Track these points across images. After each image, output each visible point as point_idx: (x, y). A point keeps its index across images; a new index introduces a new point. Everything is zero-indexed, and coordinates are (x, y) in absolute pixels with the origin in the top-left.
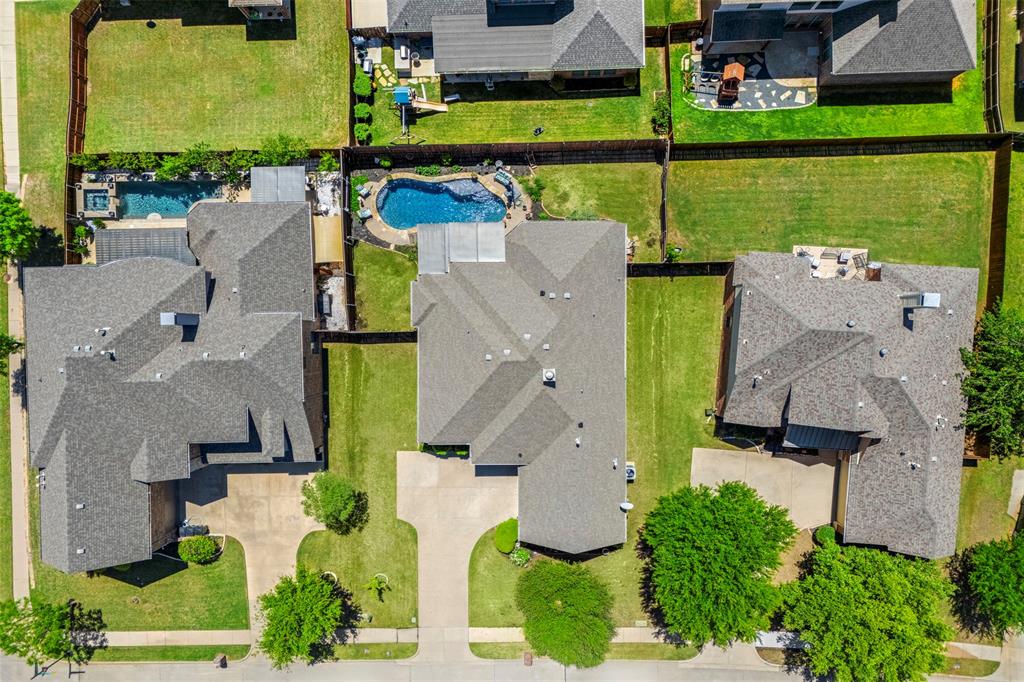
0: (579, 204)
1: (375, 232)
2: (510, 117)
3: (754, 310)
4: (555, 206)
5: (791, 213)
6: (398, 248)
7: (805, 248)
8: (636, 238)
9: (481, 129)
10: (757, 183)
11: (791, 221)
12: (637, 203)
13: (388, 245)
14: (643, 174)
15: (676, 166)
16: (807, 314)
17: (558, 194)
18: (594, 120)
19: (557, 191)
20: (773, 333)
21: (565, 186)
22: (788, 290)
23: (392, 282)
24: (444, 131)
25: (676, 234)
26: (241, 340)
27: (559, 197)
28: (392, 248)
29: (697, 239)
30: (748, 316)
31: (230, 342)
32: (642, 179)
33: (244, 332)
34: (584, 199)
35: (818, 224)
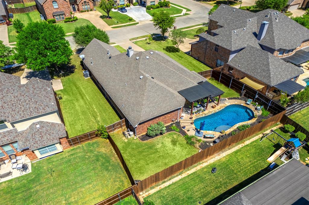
0: (164, 142)
1: (239, 101)
2: (235, 172)
3: (48, 97)
4: (175, 137)
5: (37, 191)
7: (24, 173)
8: (126, 140)
10: (65, 200)
11: (35, 187)
12: (134, 156)
13: (229, 99)
14: (141, 173)
15: (124, 187)
16: (16, 95)
17: (178, 143)
18: (190, 193)
19: (180, 144)
21: (178, 148)
22: (30, 108)
25: (106, 151)
27: (177, 141)
28: (227, 99)
29: (93, 153)
32: (140, 170)
34: (164, 146)
35: (15, 192)
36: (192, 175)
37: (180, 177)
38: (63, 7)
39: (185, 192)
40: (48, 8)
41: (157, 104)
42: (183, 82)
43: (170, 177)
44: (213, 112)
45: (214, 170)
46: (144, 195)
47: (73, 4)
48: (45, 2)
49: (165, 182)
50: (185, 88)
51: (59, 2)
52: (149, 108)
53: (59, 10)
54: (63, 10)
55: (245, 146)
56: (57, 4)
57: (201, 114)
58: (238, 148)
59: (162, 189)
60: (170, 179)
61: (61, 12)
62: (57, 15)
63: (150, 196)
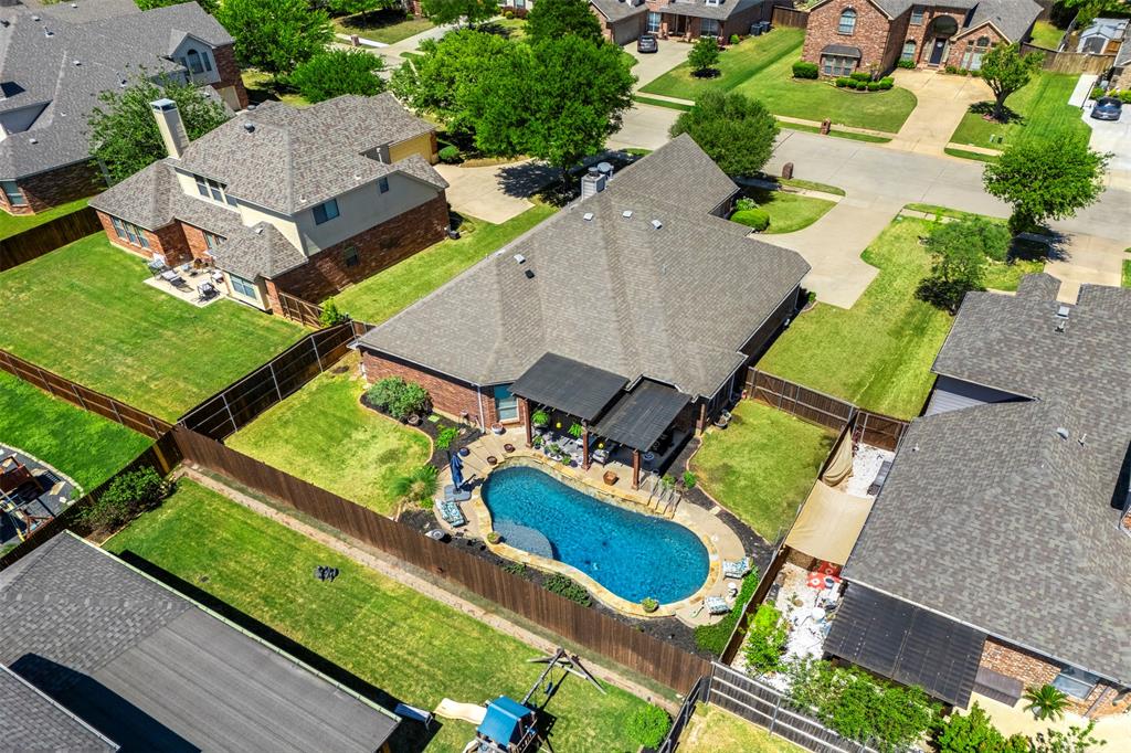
1: (735, 544)
3: (318, 187)
6: (708, 504)
9: (413, 629)
13: (720, 515)
17: (392, 464)
18: (229, 551)
19: (392, 470)
20: (324, 158)
21: (373, 472)
23: (747, 465)
24: (482, 660)
26: (1063, 346)
27: (397, 460)
28: (716, 510)
30: (328, 189)
31: (1089, 345)
33: (1055, 362)
34: (366, 443)
36: (289, 535)
37: (271, 513)
38: (867, 38)
39: (228, 541)
40: (821, 26)
41: (436, 332)
42: (597, 339)
43: (260, 494)
44: (591, 490)
45: (328, 573)
46: (190, 472)
47: (942, 37)
48: (821, 6)
49: (242, 491)
50: (579, 360)
51: (863, 16)
52: (411, 326)
53: (849, 43)
54: (862, 45)
55: (478, 623)
56: (854, 20)
57: (552, 463)
58: (451, 604)
59: (221, 497)
60: (255, 497)
61: (852, 49)
62: (835, 57)
63: (196, 485)
